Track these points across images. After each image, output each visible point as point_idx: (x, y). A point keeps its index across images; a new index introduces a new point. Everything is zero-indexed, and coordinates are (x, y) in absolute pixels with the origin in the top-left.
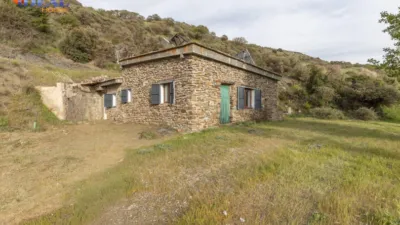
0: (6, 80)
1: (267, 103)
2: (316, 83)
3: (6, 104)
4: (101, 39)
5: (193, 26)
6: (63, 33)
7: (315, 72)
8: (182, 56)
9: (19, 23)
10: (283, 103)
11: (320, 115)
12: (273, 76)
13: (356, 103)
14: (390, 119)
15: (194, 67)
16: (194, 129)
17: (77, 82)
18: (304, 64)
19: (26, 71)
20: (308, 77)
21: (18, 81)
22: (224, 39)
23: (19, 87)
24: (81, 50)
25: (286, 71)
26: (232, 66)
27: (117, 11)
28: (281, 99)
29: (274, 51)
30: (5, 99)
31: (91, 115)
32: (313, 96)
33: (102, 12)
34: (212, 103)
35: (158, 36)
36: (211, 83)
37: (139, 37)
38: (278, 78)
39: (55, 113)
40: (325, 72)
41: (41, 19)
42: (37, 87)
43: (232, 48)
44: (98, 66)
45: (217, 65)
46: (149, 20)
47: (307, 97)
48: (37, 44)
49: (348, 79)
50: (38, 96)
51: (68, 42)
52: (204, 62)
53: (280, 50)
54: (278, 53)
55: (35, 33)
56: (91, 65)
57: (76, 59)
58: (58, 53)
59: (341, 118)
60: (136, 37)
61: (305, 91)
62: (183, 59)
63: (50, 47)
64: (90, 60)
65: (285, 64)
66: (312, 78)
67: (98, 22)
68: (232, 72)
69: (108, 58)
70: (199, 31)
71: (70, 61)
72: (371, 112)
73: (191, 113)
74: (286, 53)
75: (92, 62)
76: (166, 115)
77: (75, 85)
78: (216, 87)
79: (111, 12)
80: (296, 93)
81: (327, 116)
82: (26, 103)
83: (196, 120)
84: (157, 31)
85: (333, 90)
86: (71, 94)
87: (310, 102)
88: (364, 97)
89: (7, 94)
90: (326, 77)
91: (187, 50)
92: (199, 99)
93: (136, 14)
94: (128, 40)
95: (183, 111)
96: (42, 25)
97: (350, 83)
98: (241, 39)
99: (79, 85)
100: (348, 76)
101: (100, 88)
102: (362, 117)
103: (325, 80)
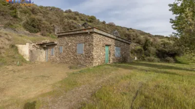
0: (2, 41)
1: (126, 54)
2: (147, 45)
3: (4, 53)
4: (44, 22)
5: (88, 16)
6: (25, 18)
7: (147, 40)
8: (89, 33)
9: (4, 13)
10: (132, 55)
11: (149, 60)
12: (128, 42)
13: (165, 55)
14: (180, 63)
15: (94, 38)
16: (94, 65)
17: (34, 43)
18: (142, 36)
19: (10, 37)
20: (144, 42)
21: (7, 42)
22: (104, 23)
23: (8, 45)
24: (33, 27)
25: (134, 39)
26: (110, 37)
27: (49, 7)
28: (132, 53)
29: (128, 29)
30: (2, 51)
31: (40, 59)
32: (147, 51)
33: (41, 7)
34: (101, 53)
35: (71, 20)
36: (101, 45)
37: (62, 20)
38: (130, 43)
39: (25, 57)
40: (151, 40)
41: (14, 11)
42: (16, 45)
43: (108, 28)
44: (42, 35)
45: (104, 37)
46: (66, 12)
47: (143, 52)
48: (12, 23)
49: (162, 44)
50: (17, 49)
51: (27, 23)
52: (99, 36)
53: (131, 29)
54: (130, 30)
55: (12, 18)
56: (39, 34)
57: (31, 31)
58: (22, 28)
59: (159, 62)
60: (60, 21)
61: (143, 49)
62: (89, 34)
63: (18, 25)
64: (38, 32)
65: (134, 36)
66: (146, 43)
67: (41, 12)
68: (110, 40)
69: (47, 31)
70: (91, 18)
71: (28, 32)
72: (171, 59)
73: (93, 58)
74: (134, 31)
75: (39, 33)
76: (81, 59)
77: (33, 44)
78: (103, 46)
79: (46, 8)
80: (139, 50)
81: (152, 61)
82: (12, 52)
83: (95, 61)
84: (70, 18)
85: (155, 49)
86: (32, 49)
87: (145, 54)
88: (169, 52)
89: (3, 48)
90: (152, 43)
91: (91, 31)
92: (96, 52)
93: (59, 9)
94: (57, 22)
95: (89, 57)
96: (14, 14)
97: (163, 46)
98: (112, 23)
99: (35, 44)
100: (162, 43)
101: (45, 46)
102: (168, 61)
103: (152, 44)
